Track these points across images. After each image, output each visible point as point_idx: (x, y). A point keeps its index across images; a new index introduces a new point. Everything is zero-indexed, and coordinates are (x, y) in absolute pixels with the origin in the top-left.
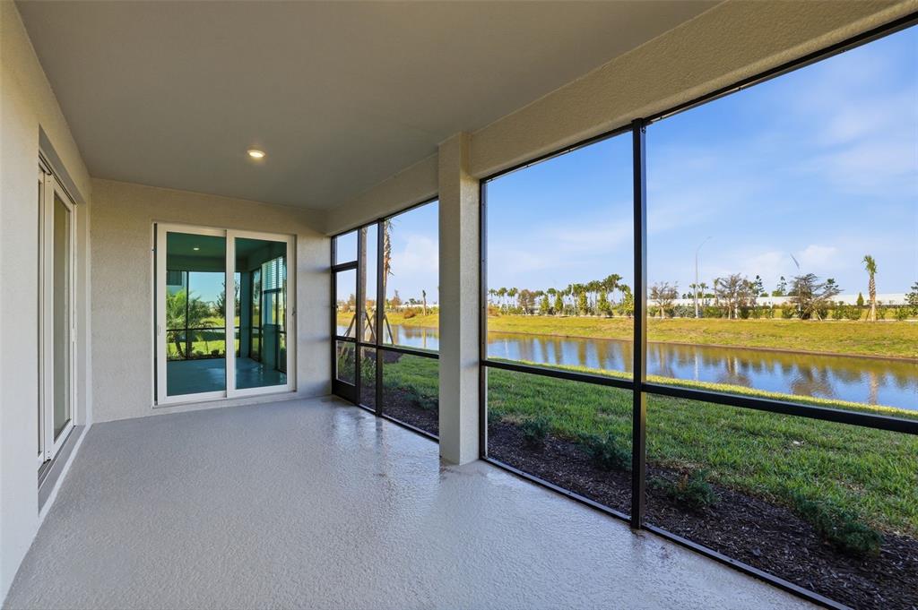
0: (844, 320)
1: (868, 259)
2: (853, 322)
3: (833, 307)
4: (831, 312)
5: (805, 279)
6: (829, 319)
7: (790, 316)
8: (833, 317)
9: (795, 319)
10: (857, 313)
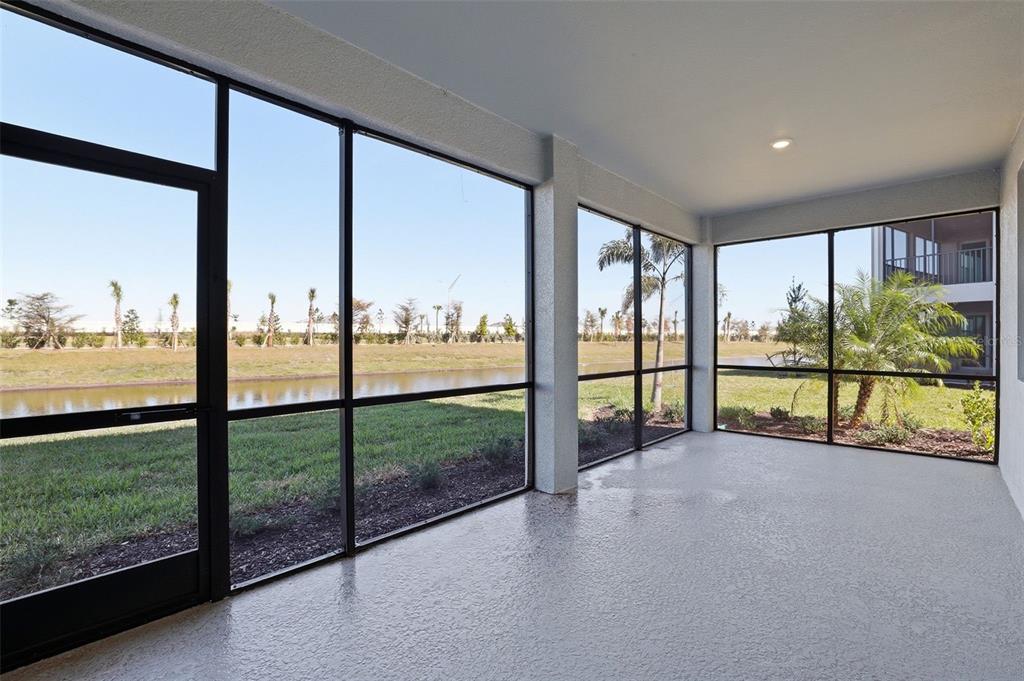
0: (86, 348)
1: (115, 285)
2: (99, 350)
3: (74, 335)
4: (70, 340)
5: (41, 299)
6: (68, 347)
7: (14, 346)
8: (73, 345)
9: (23, 347)
10: (101, 340)
